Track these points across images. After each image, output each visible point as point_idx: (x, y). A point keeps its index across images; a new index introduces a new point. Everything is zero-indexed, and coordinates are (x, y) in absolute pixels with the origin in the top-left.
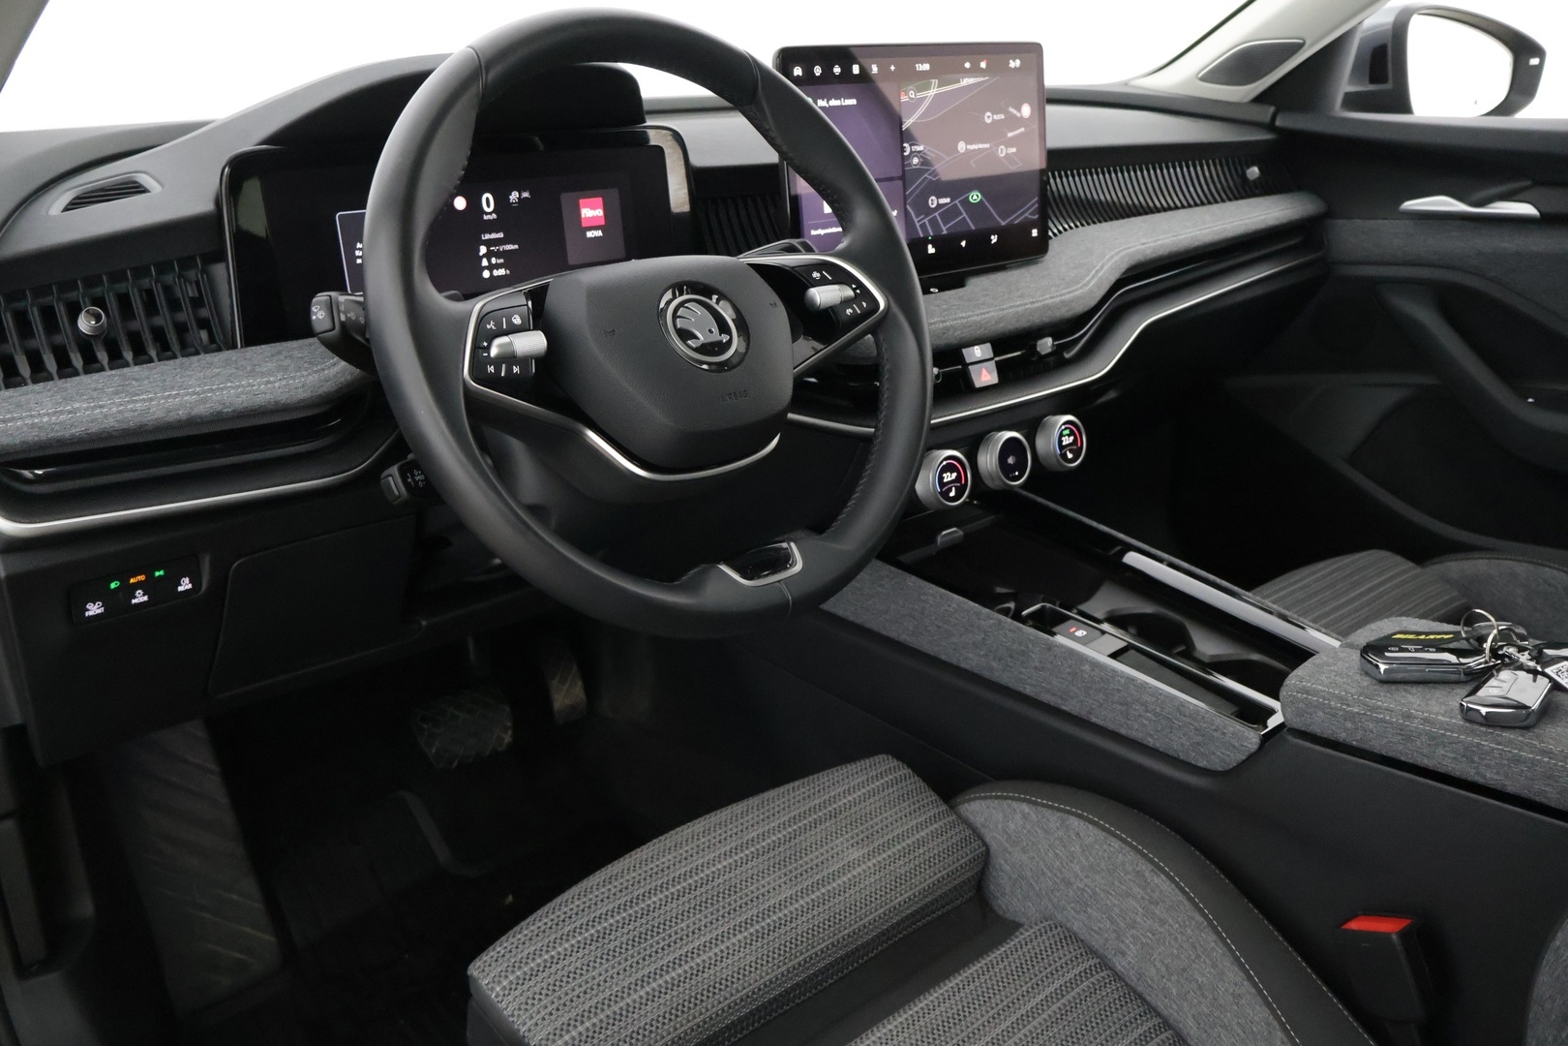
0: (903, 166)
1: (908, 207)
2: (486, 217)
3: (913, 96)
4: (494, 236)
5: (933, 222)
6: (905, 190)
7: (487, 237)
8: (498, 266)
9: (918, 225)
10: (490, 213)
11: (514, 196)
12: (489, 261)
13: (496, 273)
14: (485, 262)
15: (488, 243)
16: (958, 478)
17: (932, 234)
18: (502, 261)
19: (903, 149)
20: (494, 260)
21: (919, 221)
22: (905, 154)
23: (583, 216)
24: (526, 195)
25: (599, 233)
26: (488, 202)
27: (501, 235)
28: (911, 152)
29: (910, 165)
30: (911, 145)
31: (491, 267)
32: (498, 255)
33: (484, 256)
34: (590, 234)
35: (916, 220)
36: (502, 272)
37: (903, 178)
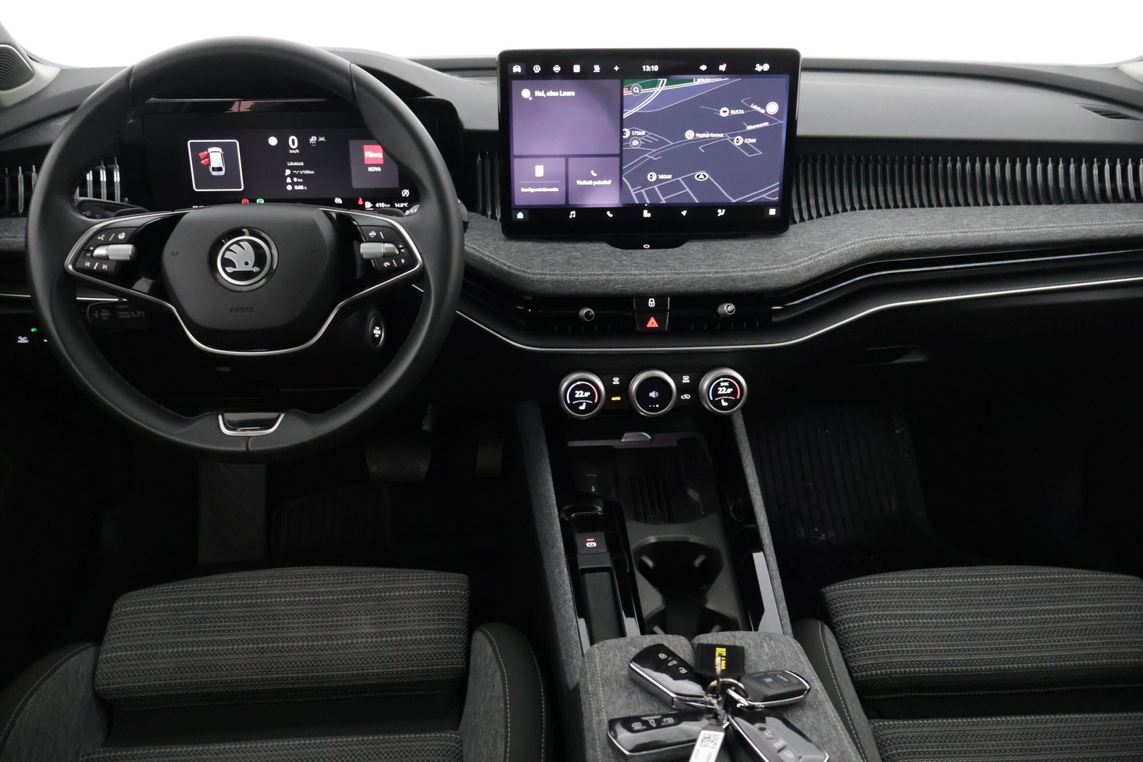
0: (621, 146)
1: (623, 178)
2: (291, 152)
3: (638, 91)
4: (296, 164)
5: (651, 193)
6: (621, 165)
7: (291, 164)
8: (298, 184)
9: (633, 194)
10: (295, 149)
11: (313, 139)
12: (292, 179)
13: (296, 188)
14: (289, 180)
15: (292, 168)
16: (592, 397)
17: (648, 202)
18: (301, 180)
19: (622, 133)
20: (295, 180)
21: (634, 191)
22: (624, 137)
23: (366, 156)
24: (322, 139)
25: (379, 169)
26: (293, 142)
27: (302, 164)
28: (631, 136)
29: (628, 146)
30: (631, 131)
31: (293, 184)
32: (299, 176)
33: (288, 176)
34: (370, 169)
35: (632, 190)
36: (301, 187)
37: (620, 155)
